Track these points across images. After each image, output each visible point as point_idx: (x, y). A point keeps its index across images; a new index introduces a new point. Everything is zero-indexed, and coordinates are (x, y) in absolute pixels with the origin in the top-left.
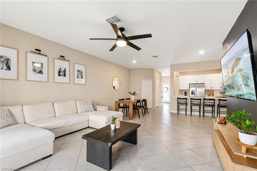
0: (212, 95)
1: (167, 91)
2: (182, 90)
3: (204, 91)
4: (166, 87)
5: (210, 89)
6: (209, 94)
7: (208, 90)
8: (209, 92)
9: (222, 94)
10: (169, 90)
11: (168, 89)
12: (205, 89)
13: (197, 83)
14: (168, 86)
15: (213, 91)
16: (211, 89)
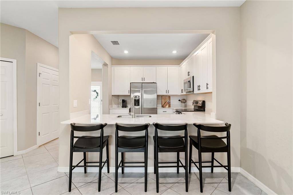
0: (167, 106)
1: (96, 97)
2: (118, 96)
3: (156, 97)
4: (95, 91)
5: (165, 94)
6: (163, 104)
7: (162, 96)
8: (163, 100)
9: (182, 102)
10: (99, 97)
11: (97, 93)
12: (158, 94)
13: (144, 82)
14: (98, 89)
15: (170, 97)
16: (167, 94)
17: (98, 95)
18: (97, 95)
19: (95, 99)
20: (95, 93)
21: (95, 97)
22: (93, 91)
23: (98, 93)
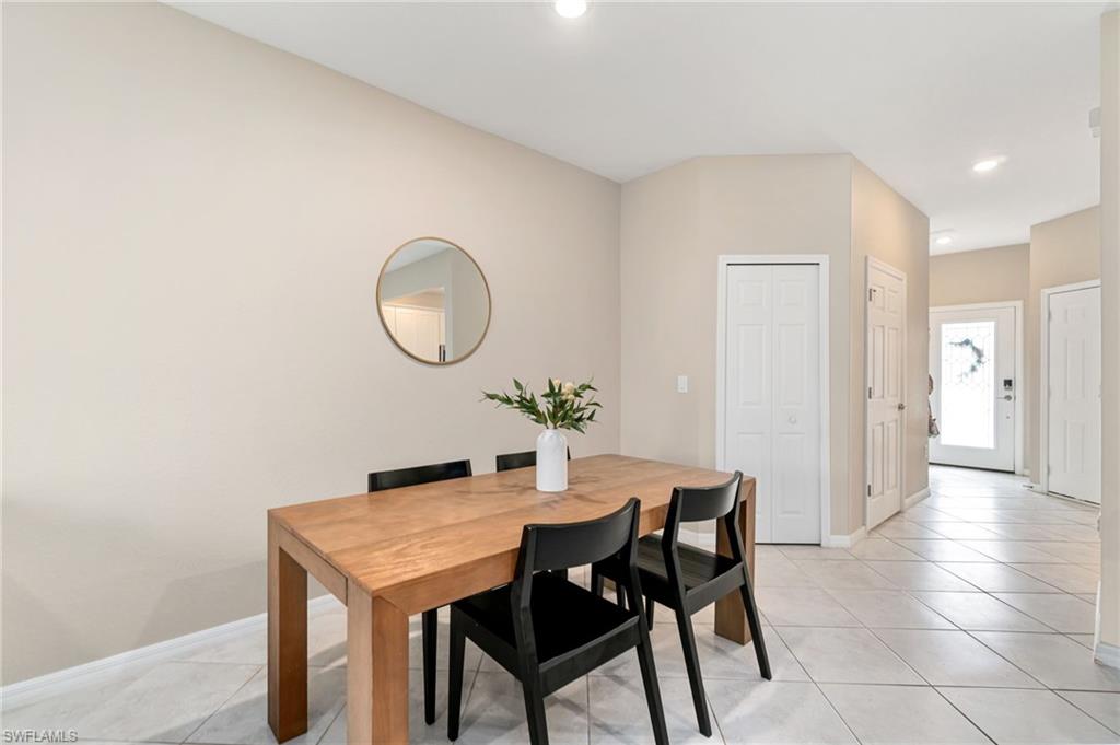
1: (973, 369)
4: (967, 342)
10: (987, 370)
11: (979, 353)
14: (984, 332)
17: (983, 359)
18: (979, 361)
19: (966, 375)
20: (968, 349)
21: (968, 369)
22: (956, 344)
23: (985, 353)
